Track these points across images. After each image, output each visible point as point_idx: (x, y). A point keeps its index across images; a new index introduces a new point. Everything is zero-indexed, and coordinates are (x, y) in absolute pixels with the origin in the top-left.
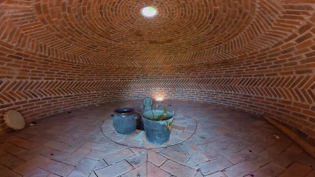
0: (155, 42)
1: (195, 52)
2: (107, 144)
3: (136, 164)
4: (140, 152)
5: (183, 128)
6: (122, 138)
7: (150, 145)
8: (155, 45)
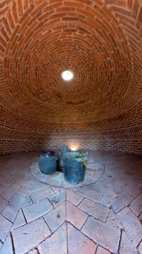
0: (71, 103)
2: (33, 182)
3: (56, 202)
4: (59, 191)
5: (95, 170)
6: (45, 178)
7: (67, 185)
8: (71, 105)
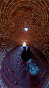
1: (2, 29)
